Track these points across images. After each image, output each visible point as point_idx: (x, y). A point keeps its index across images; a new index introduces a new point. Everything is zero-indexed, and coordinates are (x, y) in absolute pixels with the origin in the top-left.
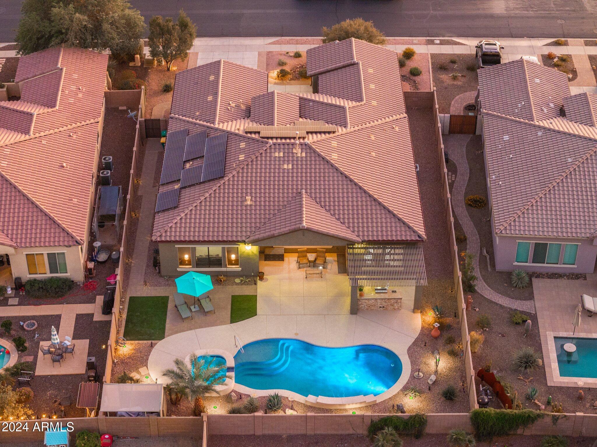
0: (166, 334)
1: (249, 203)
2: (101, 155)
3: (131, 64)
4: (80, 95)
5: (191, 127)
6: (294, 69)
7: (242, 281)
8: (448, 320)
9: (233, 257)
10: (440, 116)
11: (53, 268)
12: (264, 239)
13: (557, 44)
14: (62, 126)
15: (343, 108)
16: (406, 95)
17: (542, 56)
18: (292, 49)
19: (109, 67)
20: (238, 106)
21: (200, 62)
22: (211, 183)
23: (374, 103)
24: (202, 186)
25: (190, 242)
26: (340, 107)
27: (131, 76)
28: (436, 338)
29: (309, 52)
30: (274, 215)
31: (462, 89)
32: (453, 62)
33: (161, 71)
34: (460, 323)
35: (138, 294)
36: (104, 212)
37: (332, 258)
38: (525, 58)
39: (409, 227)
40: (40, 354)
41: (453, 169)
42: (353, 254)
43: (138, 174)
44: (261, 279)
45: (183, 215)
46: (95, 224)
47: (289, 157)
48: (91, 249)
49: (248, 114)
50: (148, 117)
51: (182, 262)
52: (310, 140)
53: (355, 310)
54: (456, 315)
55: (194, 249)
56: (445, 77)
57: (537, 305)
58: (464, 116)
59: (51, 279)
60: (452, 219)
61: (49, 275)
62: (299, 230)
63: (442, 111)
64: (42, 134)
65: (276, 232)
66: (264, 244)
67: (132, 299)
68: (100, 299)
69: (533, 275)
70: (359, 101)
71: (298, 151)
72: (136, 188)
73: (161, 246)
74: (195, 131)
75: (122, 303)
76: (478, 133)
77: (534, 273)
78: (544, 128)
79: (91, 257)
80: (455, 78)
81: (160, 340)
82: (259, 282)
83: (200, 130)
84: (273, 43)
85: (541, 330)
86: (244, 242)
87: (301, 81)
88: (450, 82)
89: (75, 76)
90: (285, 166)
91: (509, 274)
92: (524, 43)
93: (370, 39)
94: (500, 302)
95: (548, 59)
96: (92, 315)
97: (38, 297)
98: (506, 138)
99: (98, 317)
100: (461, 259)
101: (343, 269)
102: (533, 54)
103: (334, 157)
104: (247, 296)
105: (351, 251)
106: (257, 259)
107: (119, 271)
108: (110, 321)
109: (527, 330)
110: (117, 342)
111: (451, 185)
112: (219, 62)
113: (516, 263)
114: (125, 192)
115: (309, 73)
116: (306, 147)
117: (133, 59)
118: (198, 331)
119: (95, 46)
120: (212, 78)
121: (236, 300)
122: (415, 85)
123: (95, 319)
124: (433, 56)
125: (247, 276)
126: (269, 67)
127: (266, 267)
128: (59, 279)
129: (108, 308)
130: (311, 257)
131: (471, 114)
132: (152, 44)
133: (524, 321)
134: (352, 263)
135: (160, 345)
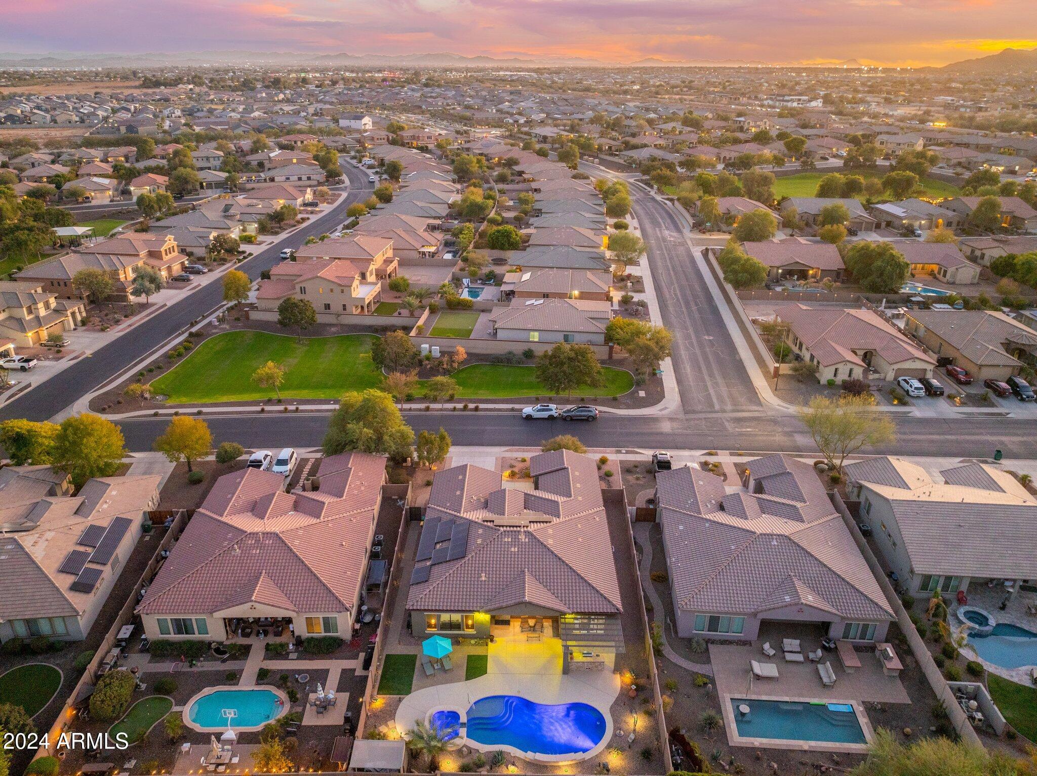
0: (413, 689)
1: (483, 579)
2: (376, 533)
3: (404, 464)
4: (363, 488)
5: (443, 515)
6: (521, 471)
7: (476, 642)
8: (642, 681)
9: (470, 622)
10: (629, 508)
11: (327, 629)
12: (494, 610)
13: (710, 454)
14: (346, 512)
15: (557, 502)
16: (603, 491)
17: (701, 463)
18: (520, 455)
19: (386, 466)
20: (478, 499)
21: (454, 465)
22: (455, 562)
23: (580, 498)
24: (448, 564)
25: (436, 611)
26: (554, 501)
27: (403, 474)
28: (633, 698)
29: (532, 458)
30: (503, 589)
31: (643, 487)
32: (636, 467)
33: (425, 470)
34: (652, 685)
35: (393, 652)
36: (372, 581)
37: (547, 624)
38: (689, 464)
39: (609, 601)
40: (308, 705)
41: (640, 550)
42: (565, 623)
43: (402, 550)
44: (492, 641)
45: (431, 588)
46: (364, 593)
47: (516, 542)
48: (359, 612)
49: (486, 505)
50: (413, 505)
51: (430, 626)
52: (532, 528)
53: (566, 670)
54: (649, 677)
55: (439, 617)
56: (631, 478)
57: (715, 668)
58: (646, 509)
59: (325, 638)
60: (642, 593)
61: (323, 634)
62: (522, 603)
63: (631, 504)
64: (330, 518)
65: (504, 605)
66: (494, 613)
67: (388, 656)
68: (362, 655)
69: (709, 641)
70: (567, 496)
71: (522, 537)
72: (399, 561)
73: (412, 613)
74: (445, 518)
75: (379, 660)
76: (657, 521)
77: (709, 639)
78: (710, 520)
79: (358, 620)
80: (638, 479)
81: (407, 694)
82: (490, 643)
83: (449, 517)
84: (507, 451)
85: (719, 692)
86: (478, 611)
87: (526, 479)
88: (635, 482)
89: (360, 474)
90: (513, 549)
91: (690, 640)
92: (686, 453)
93: (576, 450)
94: (684, 666)
95: (705, 465)
96: (355, 670)
97: (313, 653)
98: (681, 527)
99: (359, 672)
100: (651, 629)
101: (557, 634)
102: (693, 461)
103: (550, 542)
104: (479, 656)
105: (563, 620)
106: (489, 624)
107: (379, 631)
108: (367, 677)
109: (708, 694)
110: (372, 697)
111: (639, 563)
112: (466, 465)
113: (695, 632)
114: (390, 565)
115: (532, 474)
116: (529, 534)
117: (405, 461)
118: (440, 687)
119: (378, 451)
120: (460, 477)
121: (470, 658)
122: (609, 483)
123: (356, 674)
124: (621, 462)
125: (481, 638)
126: (503, 469)
127: (497, 631)
128: (331, 638)
129: (367, 665)
130: (532, 622)
131: (651, 507)
132: (418, 449)
133: (705, 684)
134: (564, 632)
135: (407, 700)
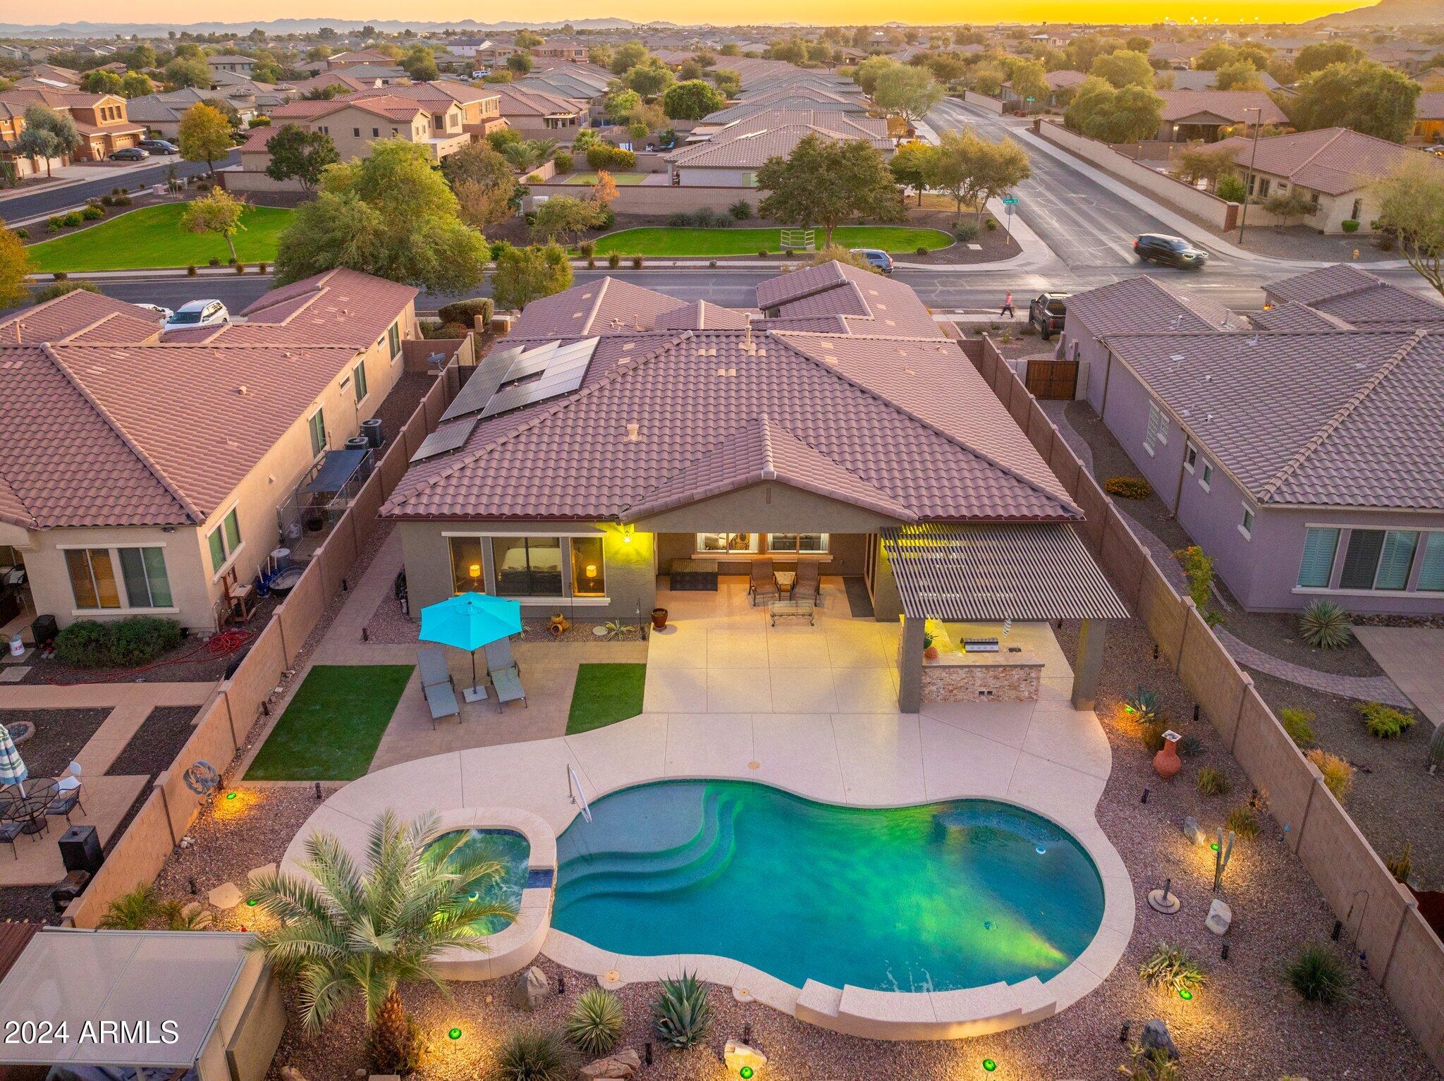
0: (376, 762)
1: (634, 437)
4: (340, 319)
7: (610, 630)
9: (591, 568)
12: (665, 514)
14: (278, 343)
15: (835, 319)
22: (550, 403)
23: (890, 323)
24: (529, 409)
25: (478, 520)
28: (1169, 778)
30: (695, 460)
31: (1022, 352)
35: (337, 661)
36: (315, 489)
37: (832, 586)
39: (1035, 489)
44: (660, 625)
45: (470, 461)
47: (730, 356)
51: (466, 585)
53: (912, 699)
54: (1198, 715)
57: (1406, 687)
58: (1051, 365)
59: (128, 623)
61: (126, 611)
62: (757, 483)
64: (224, 345)
65: (699, 492)
66: (673, 525)
67: (316, 672)
73: (405, 533)
75: (286, 678)
80: (1005, 342)
82: (654, 635)
86: (616, 520)
89: (344, 299)
90: (722, 372)
91: (1291, 617)
96: (197, 709)
98: (1177, 358)
101: (862, 606)
103: (831, 360)
104: (618, 668)
113: (1299, 589)
116: (768, 341)
118: (470, 754)
120: (586, 296)
121: (589, 676)
124: (959, 323)
125: (626, 620)
127: (674, 603)
130: (784, 578)
133: (1405, 729)
135: (347, 793)
